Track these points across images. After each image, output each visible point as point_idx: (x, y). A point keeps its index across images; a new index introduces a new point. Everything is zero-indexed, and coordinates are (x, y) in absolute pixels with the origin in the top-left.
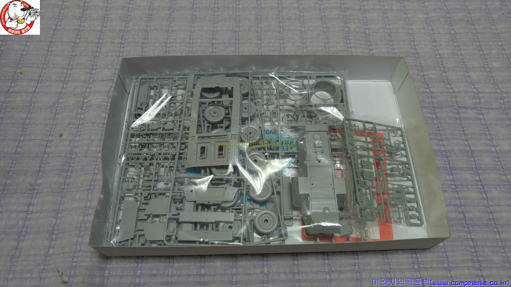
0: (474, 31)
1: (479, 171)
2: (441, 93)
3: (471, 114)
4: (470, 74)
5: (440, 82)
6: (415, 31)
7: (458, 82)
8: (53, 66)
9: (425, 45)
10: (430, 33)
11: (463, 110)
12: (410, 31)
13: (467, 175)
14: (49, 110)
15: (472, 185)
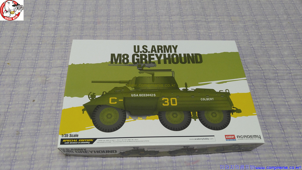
0: (272, 33)
1: (279, 117)
2: (255, 70)
3: (273, 83)
4: (271, 59)
5: (254, 64)
6: (238, 34)
7: (265, 64)
8: (27, 59)
9: (244, 42)
10: (247, 35)
11: (268, 81)
12: (235, 34)
13: (272, 120)
14: (26, 86)
15: (275, 125)
